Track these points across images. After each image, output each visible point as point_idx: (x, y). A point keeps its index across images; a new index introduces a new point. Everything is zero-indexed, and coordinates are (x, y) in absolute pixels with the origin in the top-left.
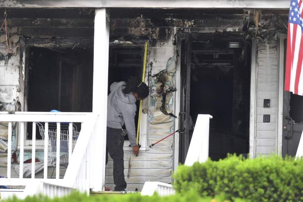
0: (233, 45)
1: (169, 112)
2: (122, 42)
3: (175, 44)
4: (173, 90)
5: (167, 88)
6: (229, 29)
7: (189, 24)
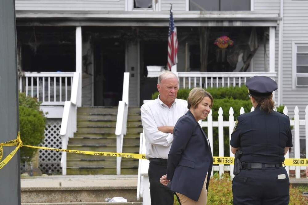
0: (116, 44)
1: (89, 73)
2: (66, 42)
3: (91, 43)
4: (91, 63)
5: (88, 62)
6: (115, 37)
7: (97, 34)
